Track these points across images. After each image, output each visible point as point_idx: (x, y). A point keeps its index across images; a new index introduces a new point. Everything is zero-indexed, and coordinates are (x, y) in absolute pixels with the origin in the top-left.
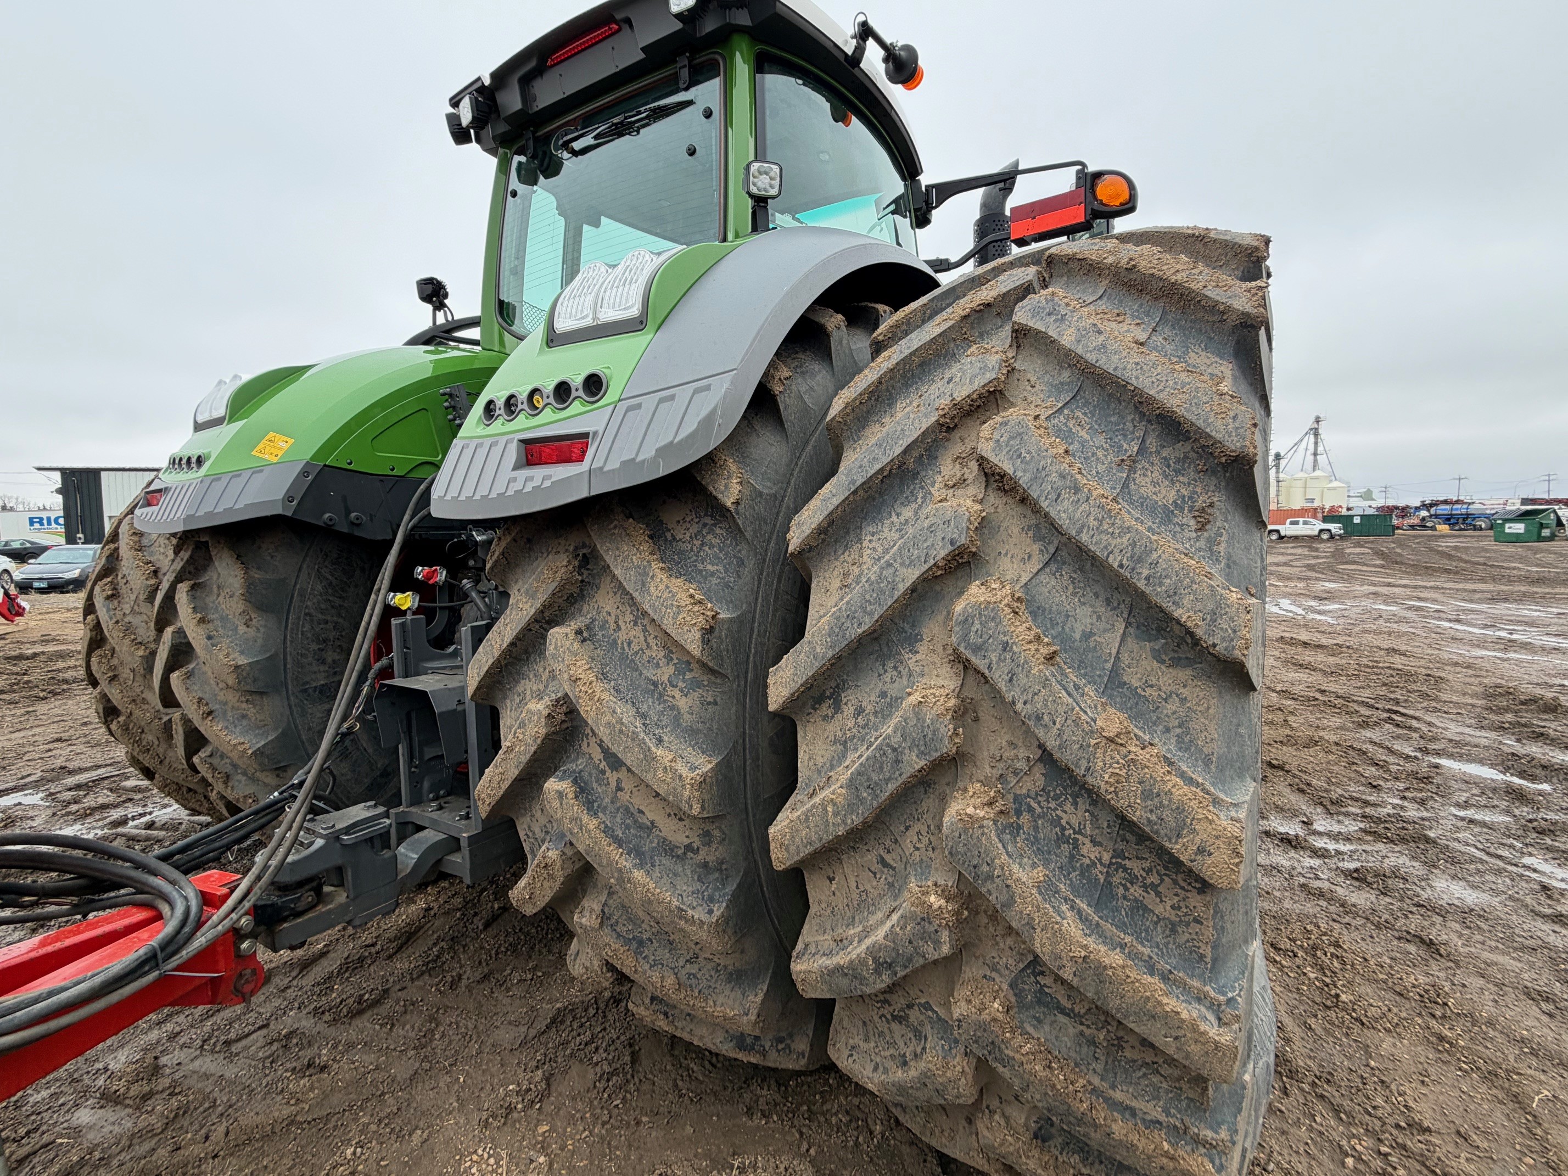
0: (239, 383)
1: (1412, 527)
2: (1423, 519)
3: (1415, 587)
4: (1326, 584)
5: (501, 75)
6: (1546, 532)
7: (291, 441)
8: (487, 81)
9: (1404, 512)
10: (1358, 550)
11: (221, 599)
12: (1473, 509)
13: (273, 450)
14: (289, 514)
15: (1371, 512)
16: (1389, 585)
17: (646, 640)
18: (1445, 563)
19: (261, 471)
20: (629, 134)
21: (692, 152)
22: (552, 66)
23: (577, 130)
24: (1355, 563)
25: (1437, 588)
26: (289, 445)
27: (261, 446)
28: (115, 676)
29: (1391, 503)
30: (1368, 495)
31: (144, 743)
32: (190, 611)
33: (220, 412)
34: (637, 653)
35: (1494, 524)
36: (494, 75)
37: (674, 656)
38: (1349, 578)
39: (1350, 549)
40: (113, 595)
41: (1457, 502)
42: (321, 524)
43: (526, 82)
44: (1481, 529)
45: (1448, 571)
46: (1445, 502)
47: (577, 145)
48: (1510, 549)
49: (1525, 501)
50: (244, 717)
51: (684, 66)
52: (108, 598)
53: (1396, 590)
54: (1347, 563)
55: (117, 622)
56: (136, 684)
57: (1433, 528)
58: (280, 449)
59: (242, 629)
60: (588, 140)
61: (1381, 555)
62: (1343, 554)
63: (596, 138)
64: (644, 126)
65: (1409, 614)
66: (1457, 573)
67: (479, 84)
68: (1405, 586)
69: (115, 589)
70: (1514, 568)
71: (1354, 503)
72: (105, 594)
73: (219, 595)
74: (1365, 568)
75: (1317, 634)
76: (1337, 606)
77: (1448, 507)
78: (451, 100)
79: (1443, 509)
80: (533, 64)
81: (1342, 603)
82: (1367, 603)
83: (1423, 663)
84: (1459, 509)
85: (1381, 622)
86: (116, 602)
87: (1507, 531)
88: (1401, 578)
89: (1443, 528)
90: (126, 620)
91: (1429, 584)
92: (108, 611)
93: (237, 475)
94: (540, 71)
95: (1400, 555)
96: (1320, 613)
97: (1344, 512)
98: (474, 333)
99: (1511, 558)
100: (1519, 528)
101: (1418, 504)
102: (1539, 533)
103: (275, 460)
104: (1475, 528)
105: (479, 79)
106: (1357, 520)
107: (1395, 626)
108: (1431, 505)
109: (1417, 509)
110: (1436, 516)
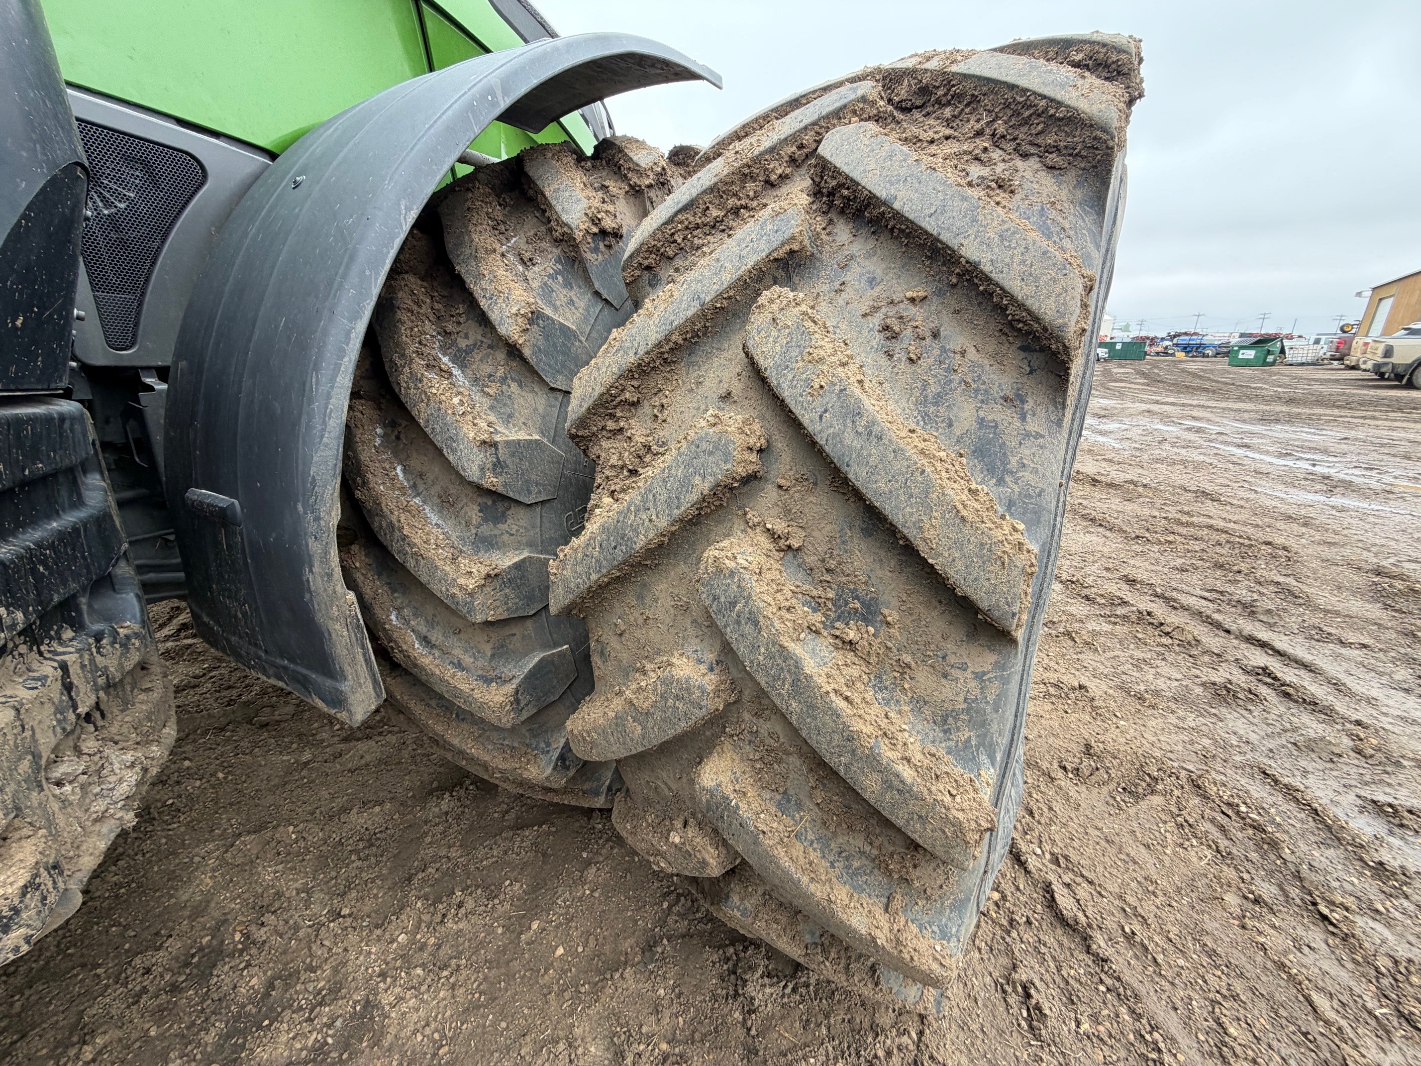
1: (1158, 354)
2: (1166, 348)
3: (1183, 405)
4: (1101, 400)
6: (1270, 359)
9: (1153, 341)
10: (1123, 370)
12: (1206, 340)
15: (1129, 340)
16: (1157, 402)
18: (1196, 383)
24: (1121, 381)
25: (1203, 406)
29: (1144, 334)
30: (1126, 328)
35: (1225, 352)
38: (1121, 395)
39: (1116, 369)
41: (1195, 334)
44: (1208, 356)
45: (1206, 390)
46: (1186, 334)
48: (1247, 371)
49: (1242, 335)
53: (1167, 408)
54: (1115, 381)
57: (1173, 355)
61: (1143, 374)
62: (1111, 374)
65: (1192, 436)
66: (1214, 392)
68: (1172, 404)
70: (1262, 389)
71: (1116, 334)
74: (1133, 386)
75: (1104, 464)
76: (1117, 425)
77: (1187, 338)
79: (1184, 340)
81: (1121, 422)
82: (1144, 421)
83: (1244, 516)
84: (1196, 340)
85: (1166, 446)
87: (1240, 356)
88: (1166, 396)
89: (1181, 355)
91: (1195, 402)
95: (1159, 375)
96: (1102, 433)
97: (1108, 340)
99: (1251, 379)
100: (1250, 354)
101: (1164, 335)
102: (1265, 358)
104: (1205, 356)
106: (1119, 347)
107: (1183, 451)
108: (1175, 336)
109: (1163, 339)
110: (1177, 345)
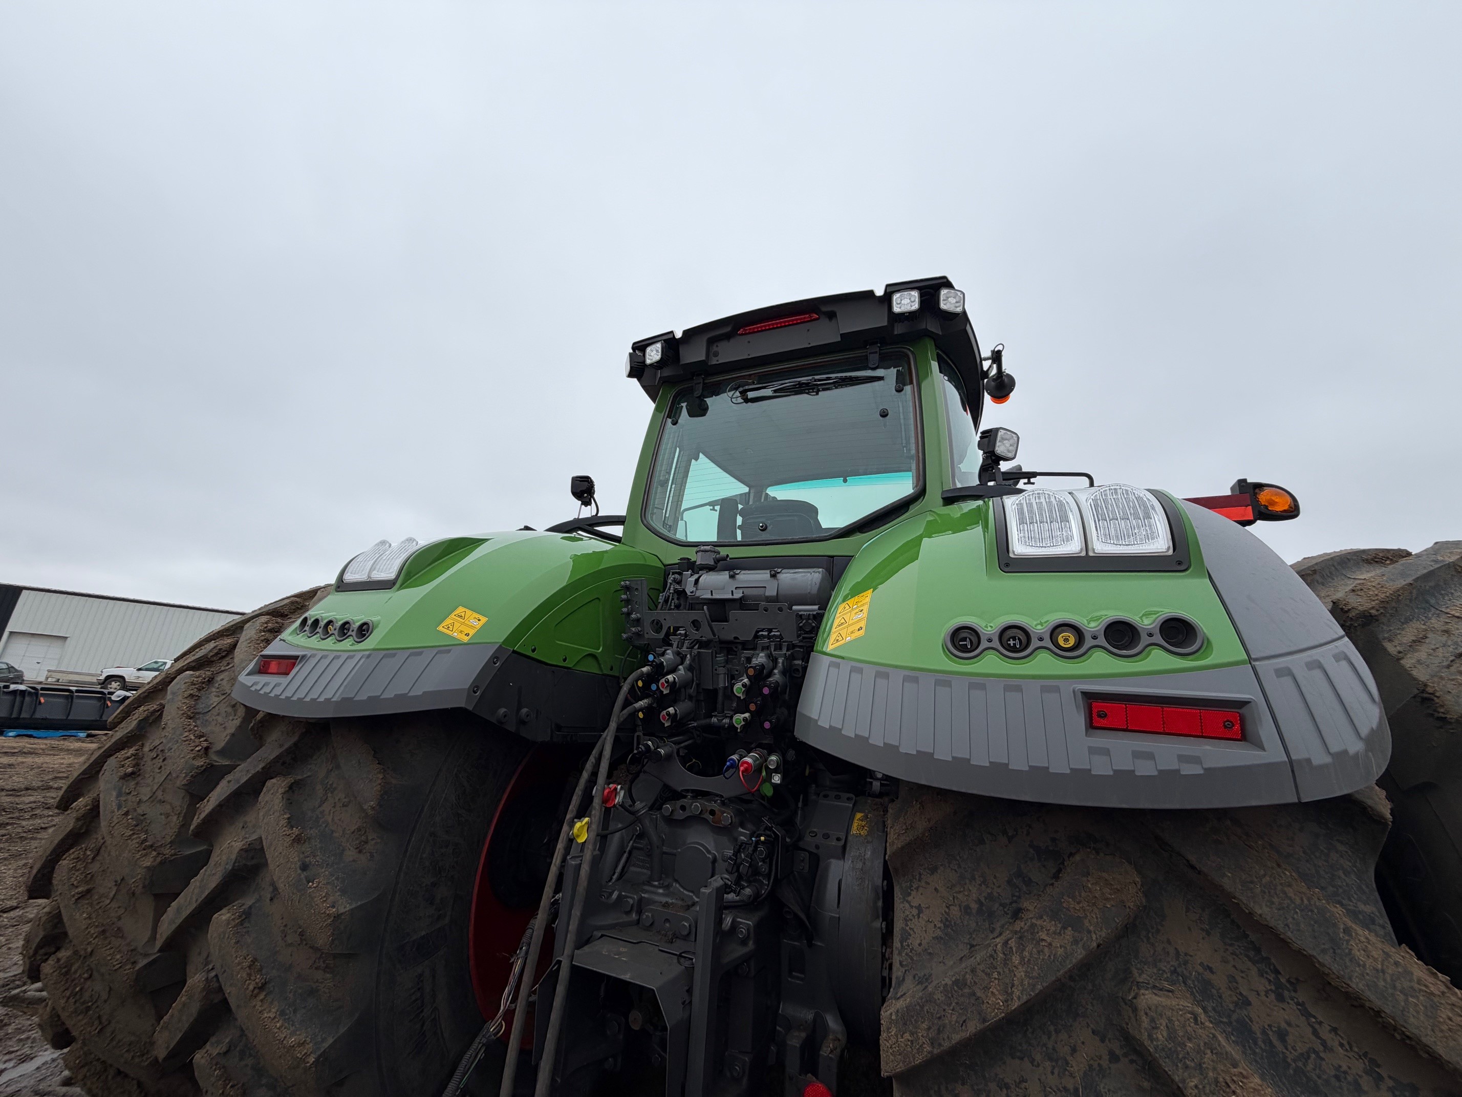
0: (413, 548)
5: (689, 334)
7: (484, 620)
8: (679, 335)
11: (326, 807)
13: (463, 628)
14: (471, 708)
17: (1315, 1033)
19: (449, 651)
20: (808, 393)
21: (884, 414)
22: (742, 334)
23: (753, 383)
26: (481, 623)
27: (448, 622)
28: (88, 891)
31: (86, 996)
32: (283, 822)
33: (388, 573)
34: (1305, 1057)
36: (686, 332)
37: (1383, 1072)
40: (133, 773)
42: (494, 720)
43: (711, 342)
47: (751, 395)
50: (312, 992)
51: (876, 353)
52: (126, 777)
55: (127, 814)
56: (114, 905)
58: (472, 627)
59: (350, 854)
60: (768, 392)
63: (775, 391)
64: (824, 390)
67: (671, 336)
69: (137, 765)
72: (122, 771)
73: (322, 802)
78: (634, 344)
80: (728, 329)
86: (132, 784)
90: (140, 811)
92: (119, 795)
93: (417, 652)
94: (727, 337)
98: (617, 530)
103: (466, 639)
105: (672, 332)
